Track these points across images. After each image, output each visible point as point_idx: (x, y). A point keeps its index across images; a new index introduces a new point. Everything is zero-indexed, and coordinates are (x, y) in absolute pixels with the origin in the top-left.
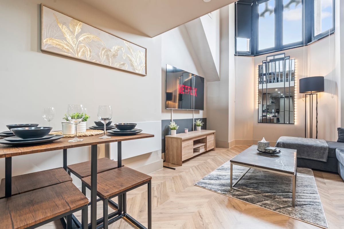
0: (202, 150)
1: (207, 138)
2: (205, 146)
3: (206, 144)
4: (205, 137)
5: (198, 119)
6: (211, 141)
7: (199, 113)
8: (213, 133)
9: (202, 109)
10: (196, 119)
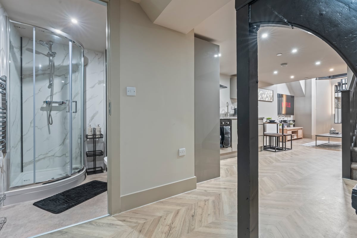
0: (295, 137)
1: (298, 131)
2: (297, 135)
3: (298, 135)
4: (297, 130)
5: (291, 121)
6: (300, 133)
7: (290, 117)
8: (302, 129)
9: (293, 114)
10: (289, 121)
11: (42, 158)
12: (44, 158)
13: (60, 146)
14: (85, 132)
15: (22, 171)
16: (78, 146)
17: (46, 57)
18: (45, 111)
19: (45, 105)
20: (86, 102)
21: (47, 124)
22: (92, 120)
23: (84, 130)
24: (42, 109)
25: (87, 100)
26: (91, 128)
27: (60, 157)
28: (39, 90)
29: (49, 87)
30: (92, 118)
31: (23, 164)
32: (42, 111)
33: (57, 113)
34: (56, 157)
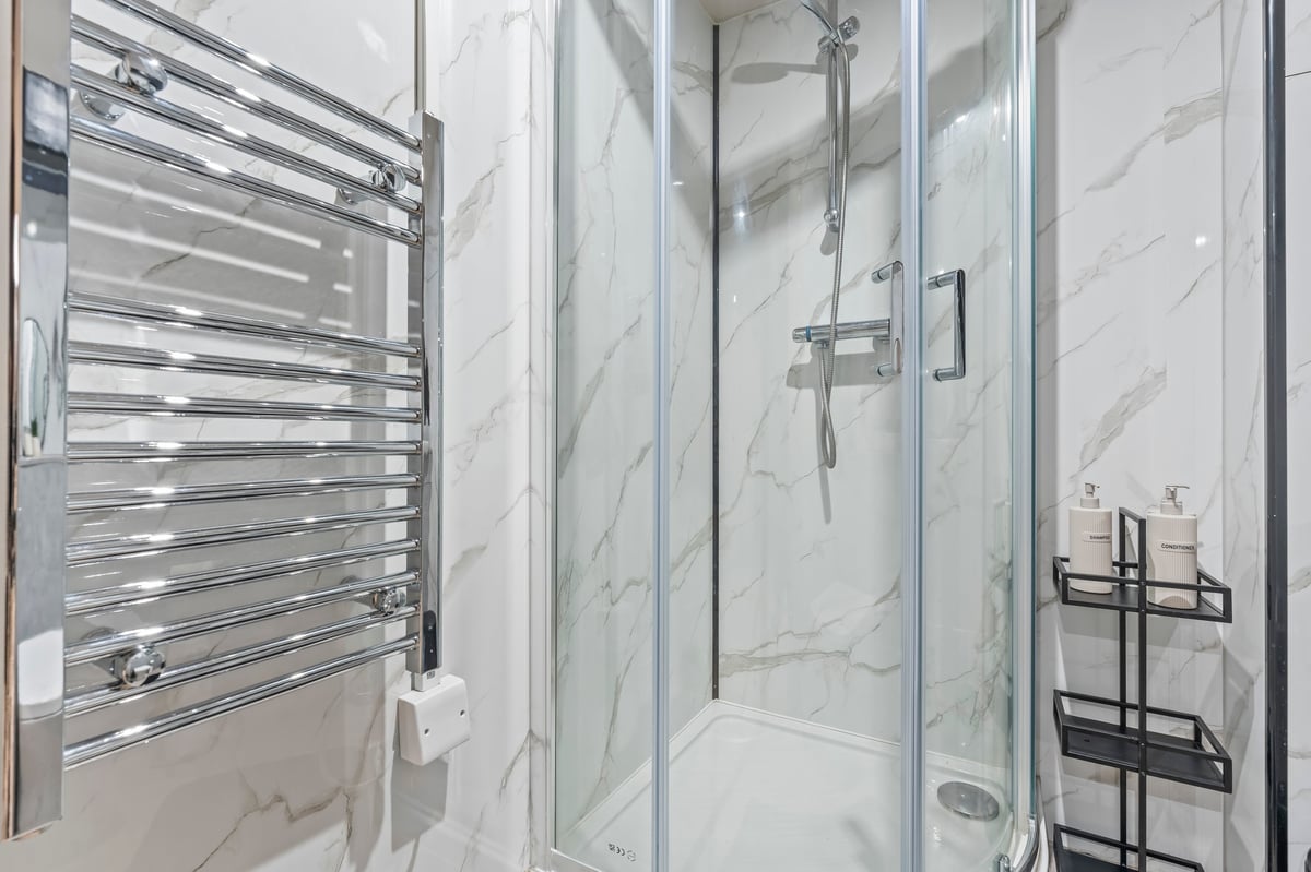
11: (793, 654)
12: (799, 656)
13: (881, 606)
14: (1044, 532)
15: (715, 695)
16: (995, 632)
17: (814, 75)
18: (807, 387)
19: (806, 354)
20: (1053, 305)
21: (817, 464)
22: (1105, 442)
23: (1040, 522)
24: (795, 377)
25: (1062, 293)
26: (1103, 509)
27: (882, 672)
28: (783, 276)
29: (826, 250)
30: (1111, 427)
31: (721, 661)
32: (794, 391)
33: (863, 400)
34: (860, 665)
